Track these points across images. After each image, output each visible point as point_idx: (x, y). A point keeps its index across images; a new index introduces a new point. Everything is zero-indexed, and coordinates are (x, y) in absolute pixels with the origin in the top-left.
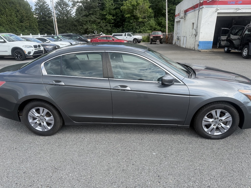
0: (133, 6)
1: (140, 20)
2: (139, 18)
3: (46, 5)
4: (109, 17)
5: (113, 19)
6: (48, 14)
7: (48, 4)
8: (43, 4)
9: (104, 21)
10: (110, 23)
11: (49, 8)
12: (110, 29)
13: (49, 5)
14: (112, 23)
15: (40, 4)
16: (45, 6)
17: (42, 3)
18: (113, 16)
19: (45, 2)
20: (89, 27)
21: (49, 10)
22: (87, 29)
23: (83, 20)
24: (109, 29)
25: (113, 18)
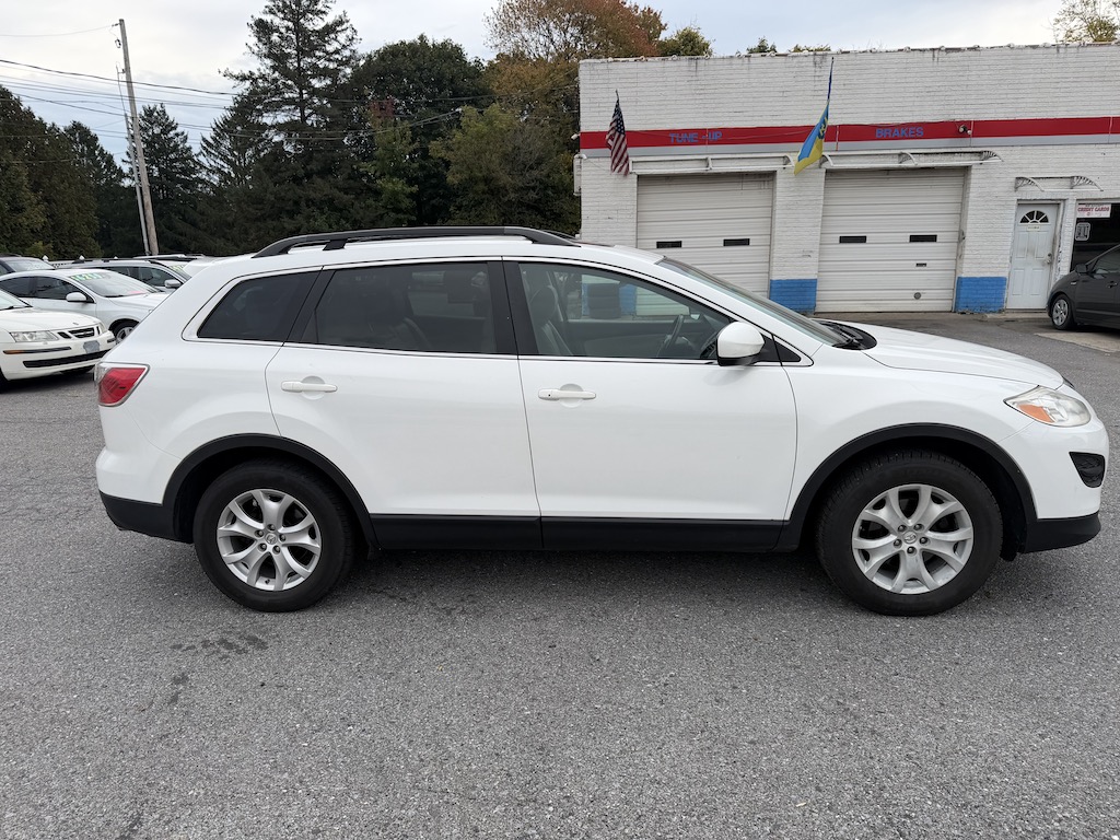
2: (504, 187)
3: (177, 135)
4: (391, 185)
5: (407, 196)
6: (184, 171)
7: (183, 133)
8: (164, 132)
9: (370, 201)
11: (189, 149)
13: (186, 138)
15: (150, 133)
17: (157, 130)
18: (410, 182)
19: (172, 123)
20: (306, 226)
21: (185, 155)
25: (408, 190)
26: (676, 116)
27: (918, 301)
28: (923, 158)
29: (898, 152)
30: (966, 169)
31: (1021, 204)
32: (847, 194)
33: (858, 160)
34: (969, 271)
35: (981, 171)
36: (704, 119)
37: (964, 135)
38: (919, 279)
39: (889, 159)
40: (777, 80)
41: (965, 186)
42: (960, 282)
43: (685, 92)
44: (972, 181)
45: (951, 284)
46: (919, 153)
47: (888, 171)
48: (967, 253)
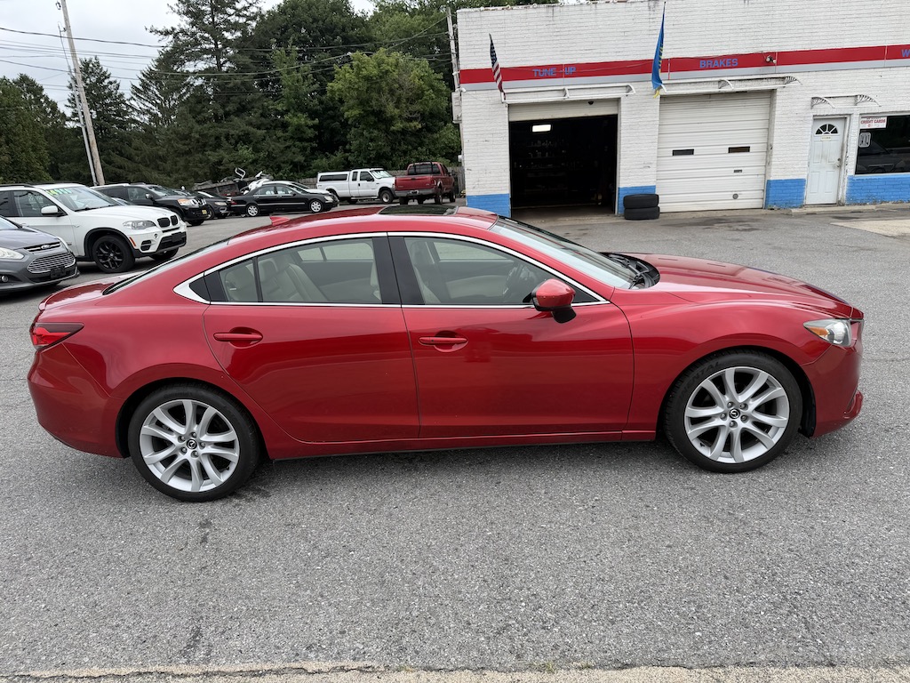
0: (368, 79)
1: (398, 126)
2: (393, 118)
4: (295, 119)
5: (310, 128)
6: (119, 113)
8: (100, 81)
10: (301, 140)
12: (300, 158)
13: (118, 85)
14: (310, 140)
15: (88, 82)
16: (105, 87)
17: (94, 79)
18: (313, 114)
19: (105, 73)
20: (227, 157)
21: (119, 100)
22: (220, 163)
23: (205, 132)
24: (296, 160)
25: (310, 123)
26: (536, 55)
27: (736, 201)
28: (738, 84)
29: (718, 79)
30: (772, 92)
31: (816, 118)
32: (678, 115)
33: (685, 87)
34: (776, 174)
35: (785, 93)
36: (561, 56)
37: (770, 64)
38: (736, 183)
39: (711, 86)
40: (619, 22)
41: (772, 105)
42: (769, 184)
43: (545, 34)
44: (777, 101)
45: (762, 186)
46: (734, 80)
47: (709, 95)
48: (775, 161)
